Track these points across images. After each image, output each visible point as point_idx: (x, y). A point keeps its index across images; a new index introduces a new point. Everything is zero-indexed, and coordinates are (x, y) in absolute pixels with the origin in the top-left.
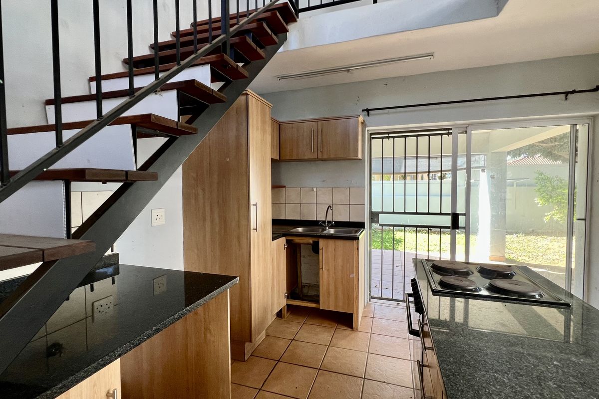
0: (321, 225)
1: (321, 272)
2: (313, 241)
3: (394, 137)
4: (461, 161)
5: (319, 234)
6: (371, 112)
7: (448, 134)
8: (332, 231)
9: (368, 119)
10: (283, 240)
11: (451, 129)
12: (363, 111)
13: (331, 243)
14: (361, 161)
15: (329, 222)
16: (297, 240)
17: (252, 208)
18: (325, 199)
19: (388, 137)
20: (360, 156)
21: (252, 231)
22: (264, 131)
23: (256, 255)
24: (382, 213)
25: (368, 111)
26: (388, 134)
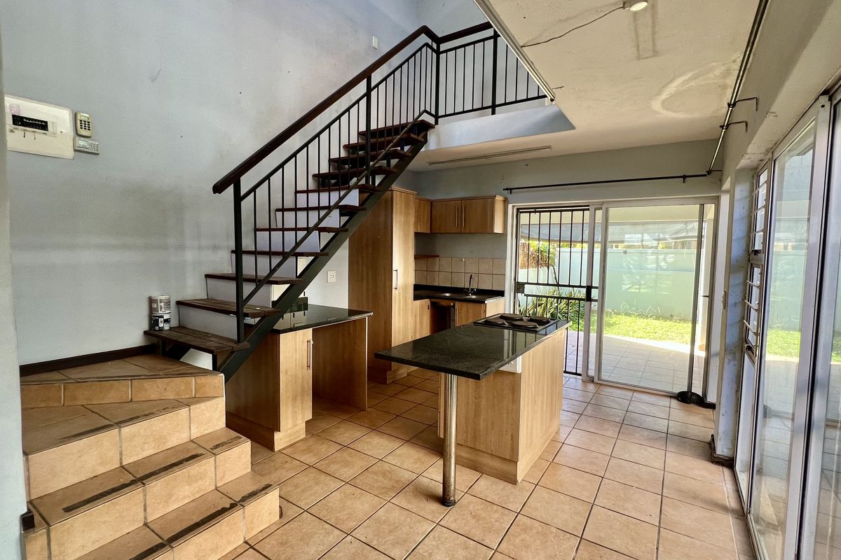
0: (465, 292)
3: (540, 212)
4: (599, 235)
5: (461, 298)
6: (513, 191)
7: (588, 210)
8: (474, 297)
9: (510, 197)
10: (426, 302)
11: (588, 206)
12: (503, 189)
13: (471, 305)
14: (503, 235)
15: (472, 289)
16: (444, 303)
17: (394, 273)
18: (472, 268)
19: (535, 212)
20: (498, 229)
21: (393, 290)
22: (407, 215)
23: (397, 309)
24: (528, 283)
25: (511, 189)
26: (536, 210)
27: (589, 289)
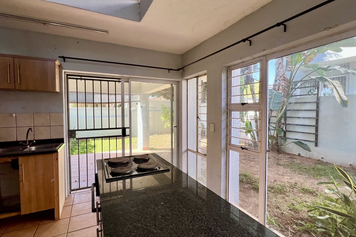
0: (21, 145)
1: (21, 184)
2: (12, 160)
3: (85, 79)
4: (126, 98)
5: (19, 152)
6: (66, 59)
7: (119, 82)
8: (33, 148)
9: (64, 64)
11: (120, 79)
12: (59, 57)
13: (32, 159)
14: (60, 94)
15: (30, 141)
18: (26, 122)
19: (81, 79)
20: (58, 90)
24: (78, 130)
25: (64, 58)
26: (81, 77)
27: (124, 129)
